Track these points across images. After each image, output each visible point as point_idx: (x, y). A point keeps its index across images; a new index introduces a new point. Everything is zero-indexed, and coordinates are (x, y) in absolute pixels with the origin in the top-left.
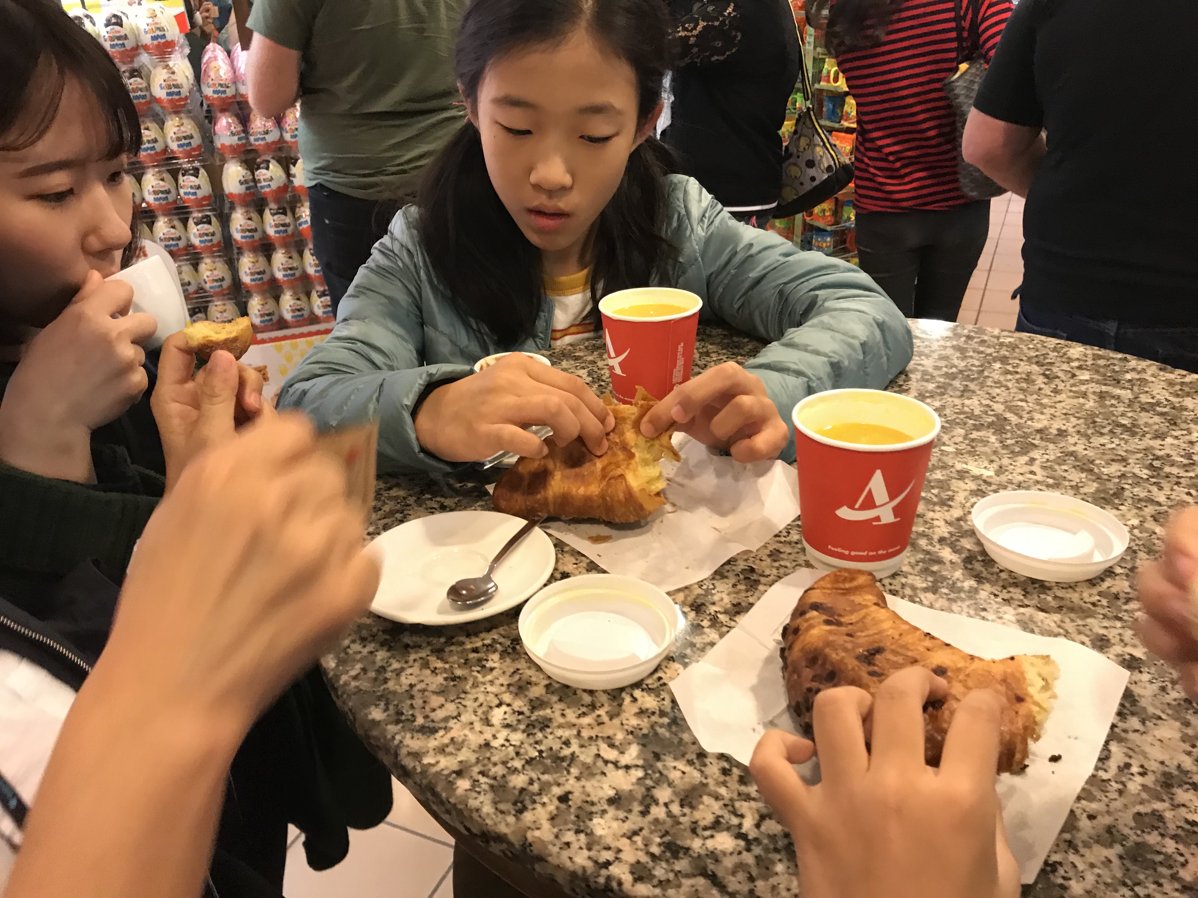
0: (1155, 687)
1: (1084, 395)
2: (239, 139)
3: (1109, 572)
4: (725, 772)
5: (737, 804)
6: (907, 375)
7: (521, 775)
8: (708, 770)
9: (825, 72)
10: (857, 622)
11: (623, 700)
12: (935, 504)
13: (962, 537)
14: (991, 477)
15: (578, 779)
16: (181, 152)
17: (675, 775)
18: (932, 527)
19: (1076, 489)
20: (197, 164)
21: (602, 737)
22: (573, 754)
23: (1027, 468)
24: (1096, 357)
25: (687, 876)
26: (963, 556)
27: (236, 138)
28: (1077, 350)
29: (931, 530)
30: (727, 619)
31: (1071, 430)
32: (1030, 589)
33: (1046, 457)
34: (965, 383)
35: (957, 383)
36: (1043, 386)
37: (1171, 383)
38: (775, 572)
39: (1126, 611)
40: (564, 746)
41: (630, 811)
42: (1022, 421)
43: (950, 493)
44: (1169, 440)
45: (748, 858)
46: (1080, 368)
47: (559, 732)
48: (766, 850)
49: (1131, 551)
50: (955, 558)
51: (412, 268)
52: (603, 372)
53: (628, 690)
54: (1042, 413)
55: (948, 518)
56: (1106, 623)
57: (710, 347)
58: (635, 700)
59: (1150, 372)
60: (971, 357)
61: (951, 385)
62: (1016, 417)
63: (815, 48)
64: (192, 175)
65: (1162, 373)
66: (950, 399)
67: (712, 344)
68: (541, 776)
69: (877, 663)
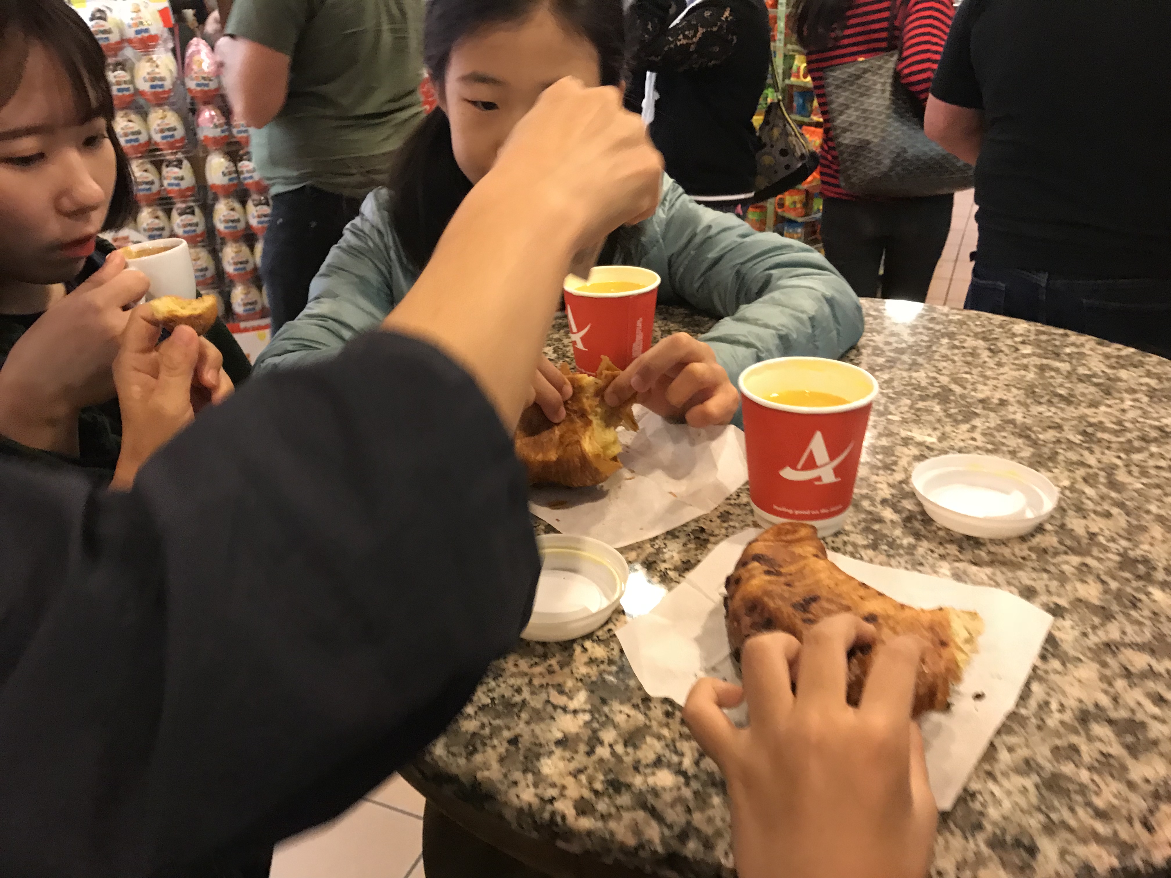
0: (1076, 633)
1: (1025, 367)
2: (223, 131)
3: (1040, 529)
4: (668, 714)
5: (678, 744)
6: (858, 351)
7: (474, 721)
8: (651, 714)
9: (794, 68)
10: (796, 573)
11: (574, 650)
12: (879, 468)
13: (904, 498)
14: (933, 443)
15: (528, 723)
16: (164, 144)
17: (620, 719)
18: (875, 489)
19: (1013, 454)
20: (180, 156)
21: (553, 686)
22: (524, 701)
23: (968, 435)
24: (1039, 333)
25: (628, 809)
26: (904, 515)
27: (219, 130)
28: (1021, 326)
29: (874, 493)
30: (677, 576)
31: (1012, 400)
32: (965, 545)
33: (987, 424)
34: (913, 357)
35: (905, 358)
36: (987, 359)
37: (1107, 356)
38: (723, 531)
39: (1054, 564)
40: (516, 694)
41: (576, 752)
42: (965, 392)
43: (894, 458)
44: (1103, 408)
45: (687, 793)
46: (1023, 343)
47: (512, 681)
48: (704, 785)
49: (1061, 509)
50: (895, 517)
51: (383, 248)
52: (568, 349)
53: (580, 641)
54: (985, 384)
55: (891, 481)
56: (1034, 575)
57: (672, 325)
58: (585, 650)
59: (1088, 346)
60: (921, 333)
61: (899, 359)
62: (960, 388)
63: (785, 44)
64: (176, 166)
65: (1099, 347)
66: (898, 372)
67: (673, 323)
68: (493, 722)
69: (813, 611)
